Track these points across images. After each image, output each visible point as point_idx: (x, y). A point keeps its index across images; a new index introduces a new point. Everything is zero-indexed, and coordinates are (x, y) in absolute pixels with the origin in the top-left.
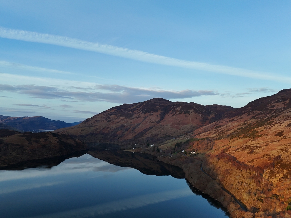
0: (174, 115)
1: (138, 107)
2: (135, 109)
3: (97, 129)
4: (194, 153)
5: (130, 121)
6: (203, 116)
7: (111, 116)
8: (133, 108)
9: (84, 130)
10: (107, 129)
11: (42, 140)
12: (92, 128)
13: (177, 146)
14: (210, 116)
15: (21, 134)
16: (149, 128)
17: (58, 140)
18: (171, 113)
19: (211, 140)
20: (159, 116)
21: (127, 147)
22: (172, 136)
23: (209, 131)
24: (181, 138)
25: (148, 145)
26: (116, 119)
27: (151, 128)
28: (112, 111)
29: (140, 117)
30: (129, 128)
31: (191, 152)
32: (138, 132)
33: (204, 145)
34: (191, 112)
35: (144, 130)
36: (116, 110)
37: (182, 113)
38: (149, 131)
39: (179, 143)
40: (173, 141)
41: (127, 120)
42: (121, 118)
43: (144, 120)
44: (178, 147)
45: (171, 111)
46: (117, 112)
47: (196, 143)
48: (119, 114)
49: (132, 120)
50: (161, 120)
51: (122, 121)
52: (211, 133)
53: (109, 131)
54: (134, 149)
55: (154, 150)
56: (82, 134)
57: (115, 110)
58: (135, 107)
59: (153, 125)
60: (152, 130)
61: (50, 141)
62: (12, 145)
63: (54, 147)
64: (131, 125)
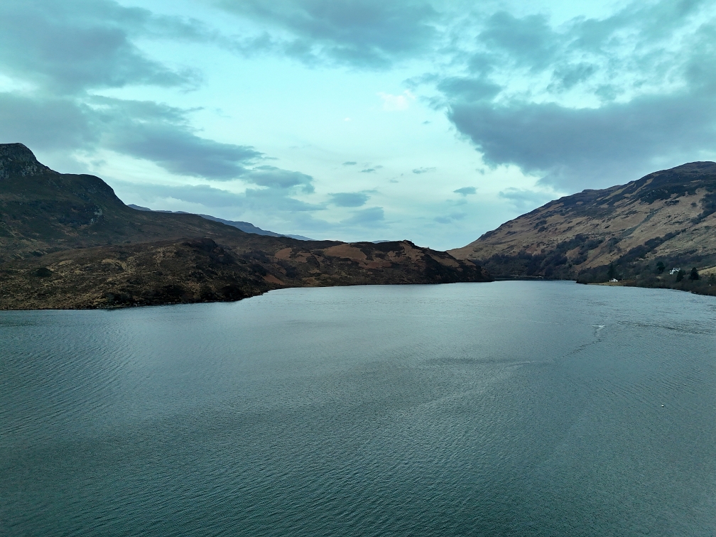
1: (629, 191)
2: (618, 198)
3: (512, 247)
5: (605, 224)
7: (549, 219)
9: (481, 249)
10: (538, 245)
11: (391, 255)
12: (501, 246)
15: (352, 244)
20: (699, 205)
25: (661, 271)
26: (562, 223)
27: (670, 236)
28: (551, 209)
29: (635, 212)
32: (628, 250)
35: (646, 243)
36: (563, 206)
38: (666, 243)
41: (596, 222)
42: (579, 219)
43: (649, 218)
46: (564, 210)
48: (570, 213)
49: (609, 223)
50: (707, 214)
53: (543, 251)
54: (615, 280)
57: (558, 205)
59: (678, 227)
60: (673, 242)
61: (407, 255)
62: (339, 259)
63: (416, 268)
64: (604, 234)
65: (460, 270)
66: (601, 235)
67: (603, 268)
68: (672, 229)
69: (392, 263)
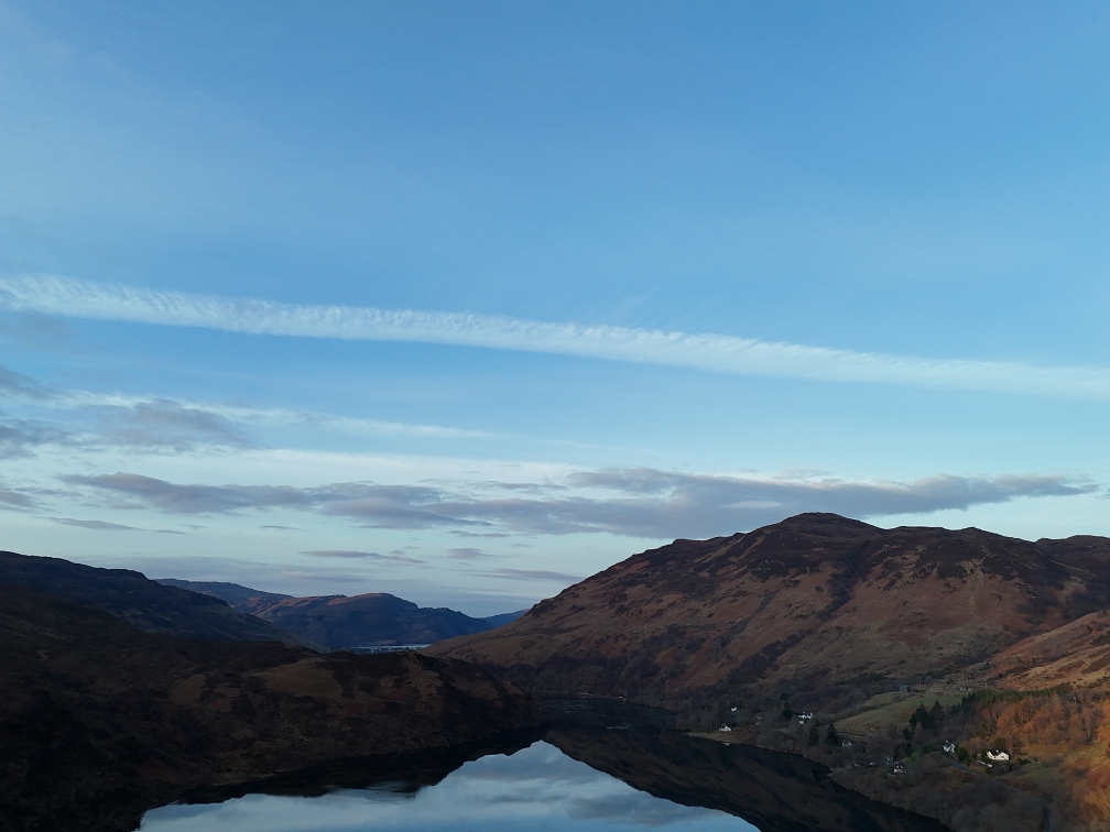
0: (893, 583)
1: (736, 551)
2: (722, 562)
3: (578, 640)
4: (1003, 756)
5: (706, 611)
6: (1030, 586)
7: (632, 591)
8: (715, 555)
9: (533, 643)
10: (616, 640)
11: (386, 683)
12: (562, 638)
13: (919, 724)
14: (1061, 588)
15: (319, 660)
16: (788, 639)
17: (440, 683)
18: (879, 578)
19: (1081, 697)
20: (826, 589)
21: (699, 720)
22: (890, 676)
23: (1064, 656)
24: (935, 688)
25: (788, 715)
26: (648, 602)
27: (794, 641)
28: (633, 570)
29: (745, 594)
30: (704, 640)
31: (990, 754)
32: (741, 659)
33: (1048, 721)
34: (972, 571)
35: (765, 650)
36: (648, 567)
37: (927, 575)
38: (789, 652)
39: (928, 710)
40: (898, 700)
41: (694, 604)
42: (669, 598)
43: (764, 604)
44: (925, 727)
45: (878, 569)
46: (650, 573)
47: (1007, 713)
48: (660, 583)
49: (713, 608)
50: (836, 606)
51: (674, 609)
52: (1080, 664)
53: (624, 650)
54: (727, 729)
55: (813, 739)
56: (523, 662)
57: (642, 565)
58: (723, 550)
59: (801, 625)
60: (798, 651)
62: (292, 698)
63: (428, 712)
64: (707, 627)
66: (702, 629)
68: (794, 628)
69: (387, 702)
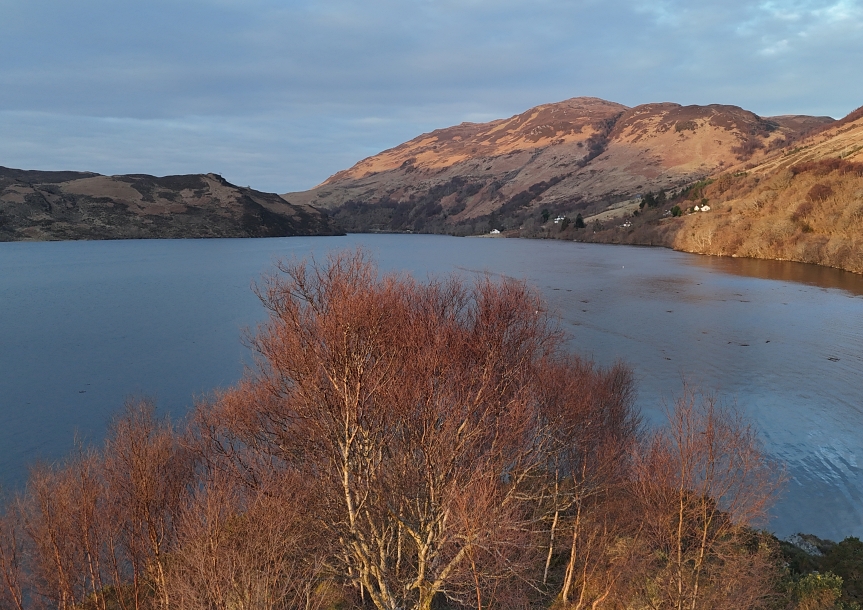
0: (640, 136)
3: (372, 191)
4: (706, 209)
5: (485, 165)
6: (744, 135)
8: (495, 129)
10: (406, 190)
11: (187, 194)
12: (357, 191)
13: (646, 205)
16: (552, 180)
18: (630, 135)
20: (586, 146)
25: (546, 220)
26: (435, 163)
28: (422, 144)
29: (518, 151)
30: (481, 186)
31: (696, 207)
32: (511, 196)
34: (702, 125)
36: (436, 141)
37: (668, 129)
40: (633, 203)
41: (475, 162)
43: (534, 158)
46: (438, 145)
48: (446, 150)
49: (491, 163)
50: (592, 156)
51: (457, 166)
53: (412, 197)
59: (563, 171)
60: (559, 187)
61: (213, 196)
62: (90, 198)
63: (228, 215)
64: (486, 177)
65: (298, 219)
66: (481, 178)
67: (482, 218)
68: (557, 173)
69: (188, 207)
